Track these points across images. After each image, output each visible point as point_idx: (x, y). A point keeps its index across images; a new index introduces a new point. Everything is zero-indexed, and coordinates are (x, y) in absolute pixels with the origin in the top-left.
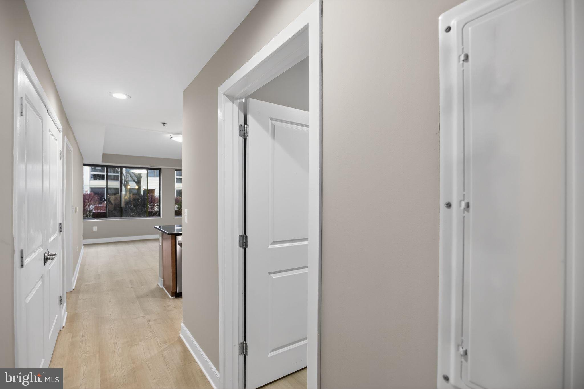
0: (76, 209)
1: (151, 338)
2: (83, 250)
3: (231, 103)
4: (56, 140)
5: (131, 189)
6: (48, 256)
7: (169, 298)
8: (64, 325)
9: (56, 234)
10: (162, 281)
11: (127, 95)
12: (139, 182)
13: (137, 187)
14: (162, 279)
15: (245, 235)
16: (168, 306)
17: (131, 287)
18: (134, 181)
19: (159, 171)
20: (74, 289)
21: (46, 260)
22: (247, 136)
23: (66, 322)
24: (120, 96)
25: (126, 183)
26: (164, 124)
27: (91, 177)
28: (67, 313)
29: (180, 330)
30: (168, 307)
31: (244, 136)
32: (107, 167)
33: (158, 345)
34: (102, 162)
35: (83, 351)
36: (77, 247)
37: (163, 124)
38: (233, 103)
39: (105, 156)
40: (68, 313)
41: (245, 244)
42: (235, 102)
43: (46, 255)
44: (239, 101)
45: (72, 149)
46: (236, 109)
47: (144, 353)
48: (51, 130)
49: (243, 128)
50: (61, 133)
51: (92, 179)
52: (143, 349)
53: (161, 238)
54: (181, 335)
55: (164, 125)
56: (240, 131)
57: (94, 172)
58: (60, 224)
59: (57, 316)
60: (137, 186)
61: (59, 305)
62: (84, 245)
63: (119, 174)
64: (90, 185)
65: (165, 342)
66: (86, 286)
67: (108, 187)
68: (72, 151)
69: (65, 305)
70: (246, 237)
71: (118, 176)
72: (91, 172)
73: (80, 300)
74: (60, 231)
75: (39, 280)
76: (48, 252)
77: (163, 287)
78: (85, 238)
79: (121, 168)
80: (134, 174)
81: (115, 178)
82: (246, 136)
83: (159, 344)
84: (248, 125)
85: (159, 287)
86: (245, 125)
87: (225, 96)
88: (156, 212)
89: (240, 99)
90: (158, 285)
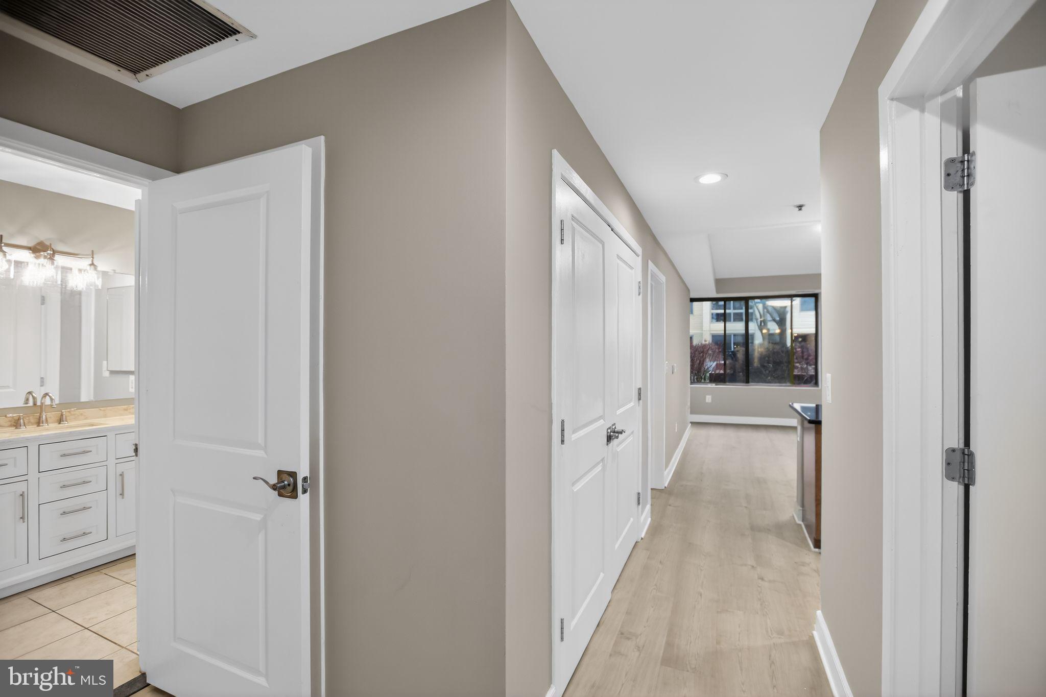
0: (673, 367)
1: (758, 613)
2: (689, 431)
3: (916, 113)
4: (631, 268)
5: (771, 335)
6: (612, 433)
7: (809, 549)
8: (643, 537)
9: (632, 403)
10: (801, 511)
11: (719, 173)
12: (781, 323)
13: (778, 331)
14: (801, 507)
15: (966, 450)
16: (804, 564)
17: (746, 507)
18: (774, 320)
19: (813, 299)
20: (666, 486)
21: (609, 439)
22: (972, 184)
23: (646, 533)
24: (711, 179)
25: (763, 324)
26: (800, 207)
27: (713, 318)
28: (650, 519)
29: (815, 623)
30: (803, 566)
31: (963, 184)
32: (726, 300)
33: (767, 632)
34: (717, 292)
35: (656, 585)
36: (676, 425)
37: (797, 207)
38: (923, 110)
39: (720, 283)
40: (652, 520)
41: (966, 475)
42: (928, 105)
43: (609, 431)
44: (940, 100)
45: (663, 278)
46: (932, 121)
47: (739, 634)
48: (620, 255)
49: (959, 165)
50: (640, 258)
51: (714, 321)
52: (739, 627)
53: (799, 428)
54: (815, 633)
55: (800, 210)
56: (949, 175)
57: (717, 309)
58: (640, 389)
59: (632, 519)
60: (779, 329)
61: (636, 506)
62: (691, 423)
63: (743, 311)
64: (710, 331)
65: (781, 633)
66: (682, 486)
67: (727, 332)
68: (664, 282)
69: (648, 507)
70: (971, 455)
71: (741, 314)
72: (712, 309)
73: (670, 505)
74: (639, 399)
75: (598, 463)
76: (614, 427)
77: (801, 523)
78: (693, 412)
79: (746, 300)
80: (774, 308)
81: (738, 317)
82: (968, 184)
83: (769, 630)
84: (974, 153)
85: (795, 521)
86: (966, 155)
87: (895, 102)
88: (811, 376)
89: (944, 92)
90: (793, 516)
